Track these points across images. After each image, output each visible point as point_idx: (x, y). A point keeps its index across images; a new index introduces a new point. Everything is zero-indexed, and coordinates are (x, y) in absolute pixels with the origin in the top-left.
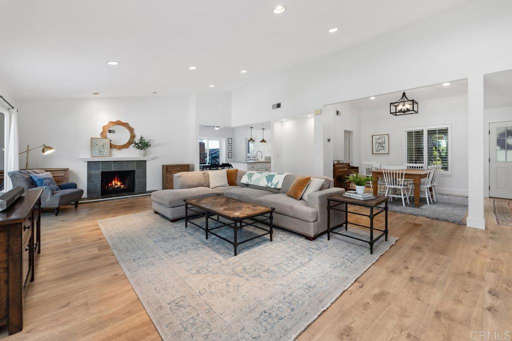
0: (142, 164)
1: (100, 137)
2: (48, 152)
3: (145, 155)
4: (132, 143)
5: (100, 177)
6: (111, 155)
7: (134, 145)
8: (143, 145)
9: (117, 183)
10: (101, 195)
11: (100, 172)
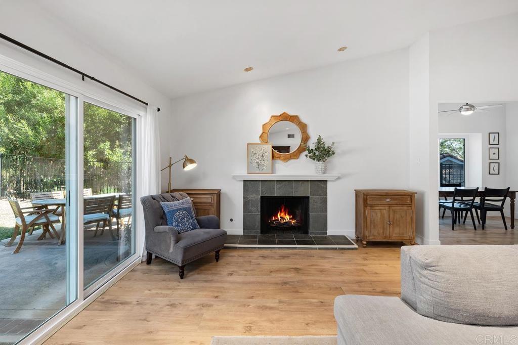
0: (320, 186)
1: (260, 143)
2: (190, 167)
3: (325, 171)
4: (304, 150)
5: (260, 204)
6: (273, 171)
7: (306, 152)
8: (322, 153)
9: (284, 217)
10: (262, 232)
11: (260, 197)
